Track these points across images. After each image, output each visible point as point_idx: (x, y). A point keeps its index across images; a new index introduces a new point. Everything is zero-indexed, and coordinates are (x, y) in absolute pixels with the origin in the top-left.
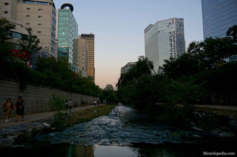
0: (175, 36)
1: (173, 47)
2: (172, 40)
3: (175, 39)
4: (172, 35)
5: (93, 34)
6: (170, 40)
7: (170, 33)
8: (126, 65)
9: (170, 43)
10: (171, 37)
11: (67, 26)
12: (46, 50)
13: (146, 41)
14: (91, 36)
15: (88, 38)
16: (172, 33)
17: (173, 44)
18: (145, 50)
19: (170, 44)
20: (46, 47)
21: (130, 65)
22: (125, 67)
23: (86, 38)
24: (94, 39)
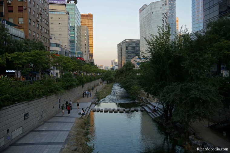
0: (167, 17)
1: (165, 27)
2: (165, 21)
3: (167, 20)
4: (164, 16)
5: (91, 14)
6: (162, 20)
7: (163, 14)
8: (122, 42)
9: (162, 23)
10: (163, 18)
11: (73, 18)
12: (66, 48)
13: (140, 20)
14: (90, 16)
15: (86, 18)
16: (165, 14)
17: (165, 25)
18: (140, 29)
19: (162, 25)
20: (65, 46)
21: (126, 42)
22: (121, 43)
23: (85, 18)
24: (92, 19)
